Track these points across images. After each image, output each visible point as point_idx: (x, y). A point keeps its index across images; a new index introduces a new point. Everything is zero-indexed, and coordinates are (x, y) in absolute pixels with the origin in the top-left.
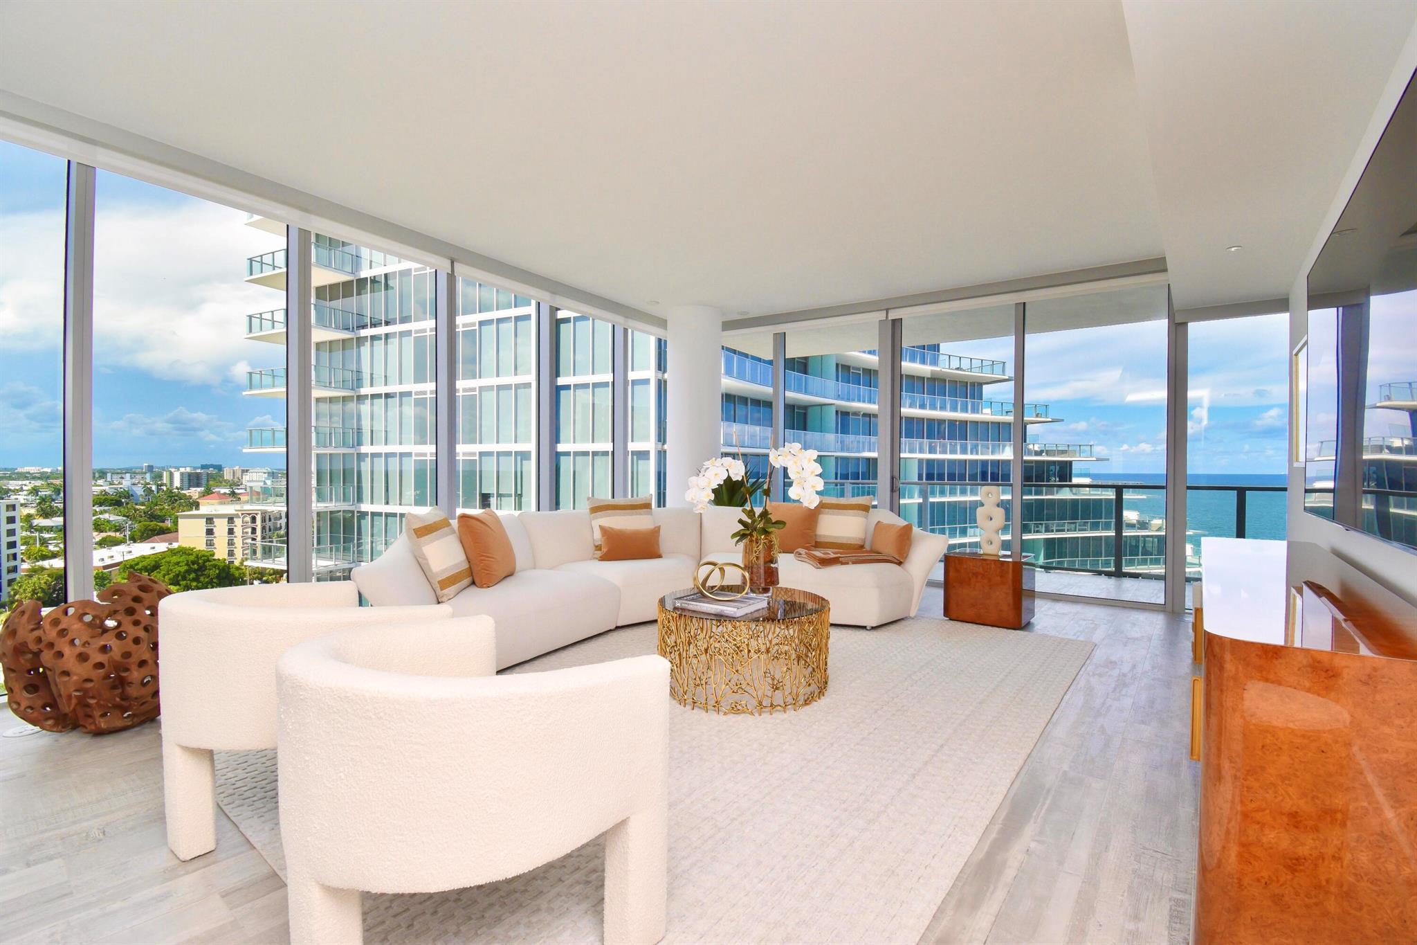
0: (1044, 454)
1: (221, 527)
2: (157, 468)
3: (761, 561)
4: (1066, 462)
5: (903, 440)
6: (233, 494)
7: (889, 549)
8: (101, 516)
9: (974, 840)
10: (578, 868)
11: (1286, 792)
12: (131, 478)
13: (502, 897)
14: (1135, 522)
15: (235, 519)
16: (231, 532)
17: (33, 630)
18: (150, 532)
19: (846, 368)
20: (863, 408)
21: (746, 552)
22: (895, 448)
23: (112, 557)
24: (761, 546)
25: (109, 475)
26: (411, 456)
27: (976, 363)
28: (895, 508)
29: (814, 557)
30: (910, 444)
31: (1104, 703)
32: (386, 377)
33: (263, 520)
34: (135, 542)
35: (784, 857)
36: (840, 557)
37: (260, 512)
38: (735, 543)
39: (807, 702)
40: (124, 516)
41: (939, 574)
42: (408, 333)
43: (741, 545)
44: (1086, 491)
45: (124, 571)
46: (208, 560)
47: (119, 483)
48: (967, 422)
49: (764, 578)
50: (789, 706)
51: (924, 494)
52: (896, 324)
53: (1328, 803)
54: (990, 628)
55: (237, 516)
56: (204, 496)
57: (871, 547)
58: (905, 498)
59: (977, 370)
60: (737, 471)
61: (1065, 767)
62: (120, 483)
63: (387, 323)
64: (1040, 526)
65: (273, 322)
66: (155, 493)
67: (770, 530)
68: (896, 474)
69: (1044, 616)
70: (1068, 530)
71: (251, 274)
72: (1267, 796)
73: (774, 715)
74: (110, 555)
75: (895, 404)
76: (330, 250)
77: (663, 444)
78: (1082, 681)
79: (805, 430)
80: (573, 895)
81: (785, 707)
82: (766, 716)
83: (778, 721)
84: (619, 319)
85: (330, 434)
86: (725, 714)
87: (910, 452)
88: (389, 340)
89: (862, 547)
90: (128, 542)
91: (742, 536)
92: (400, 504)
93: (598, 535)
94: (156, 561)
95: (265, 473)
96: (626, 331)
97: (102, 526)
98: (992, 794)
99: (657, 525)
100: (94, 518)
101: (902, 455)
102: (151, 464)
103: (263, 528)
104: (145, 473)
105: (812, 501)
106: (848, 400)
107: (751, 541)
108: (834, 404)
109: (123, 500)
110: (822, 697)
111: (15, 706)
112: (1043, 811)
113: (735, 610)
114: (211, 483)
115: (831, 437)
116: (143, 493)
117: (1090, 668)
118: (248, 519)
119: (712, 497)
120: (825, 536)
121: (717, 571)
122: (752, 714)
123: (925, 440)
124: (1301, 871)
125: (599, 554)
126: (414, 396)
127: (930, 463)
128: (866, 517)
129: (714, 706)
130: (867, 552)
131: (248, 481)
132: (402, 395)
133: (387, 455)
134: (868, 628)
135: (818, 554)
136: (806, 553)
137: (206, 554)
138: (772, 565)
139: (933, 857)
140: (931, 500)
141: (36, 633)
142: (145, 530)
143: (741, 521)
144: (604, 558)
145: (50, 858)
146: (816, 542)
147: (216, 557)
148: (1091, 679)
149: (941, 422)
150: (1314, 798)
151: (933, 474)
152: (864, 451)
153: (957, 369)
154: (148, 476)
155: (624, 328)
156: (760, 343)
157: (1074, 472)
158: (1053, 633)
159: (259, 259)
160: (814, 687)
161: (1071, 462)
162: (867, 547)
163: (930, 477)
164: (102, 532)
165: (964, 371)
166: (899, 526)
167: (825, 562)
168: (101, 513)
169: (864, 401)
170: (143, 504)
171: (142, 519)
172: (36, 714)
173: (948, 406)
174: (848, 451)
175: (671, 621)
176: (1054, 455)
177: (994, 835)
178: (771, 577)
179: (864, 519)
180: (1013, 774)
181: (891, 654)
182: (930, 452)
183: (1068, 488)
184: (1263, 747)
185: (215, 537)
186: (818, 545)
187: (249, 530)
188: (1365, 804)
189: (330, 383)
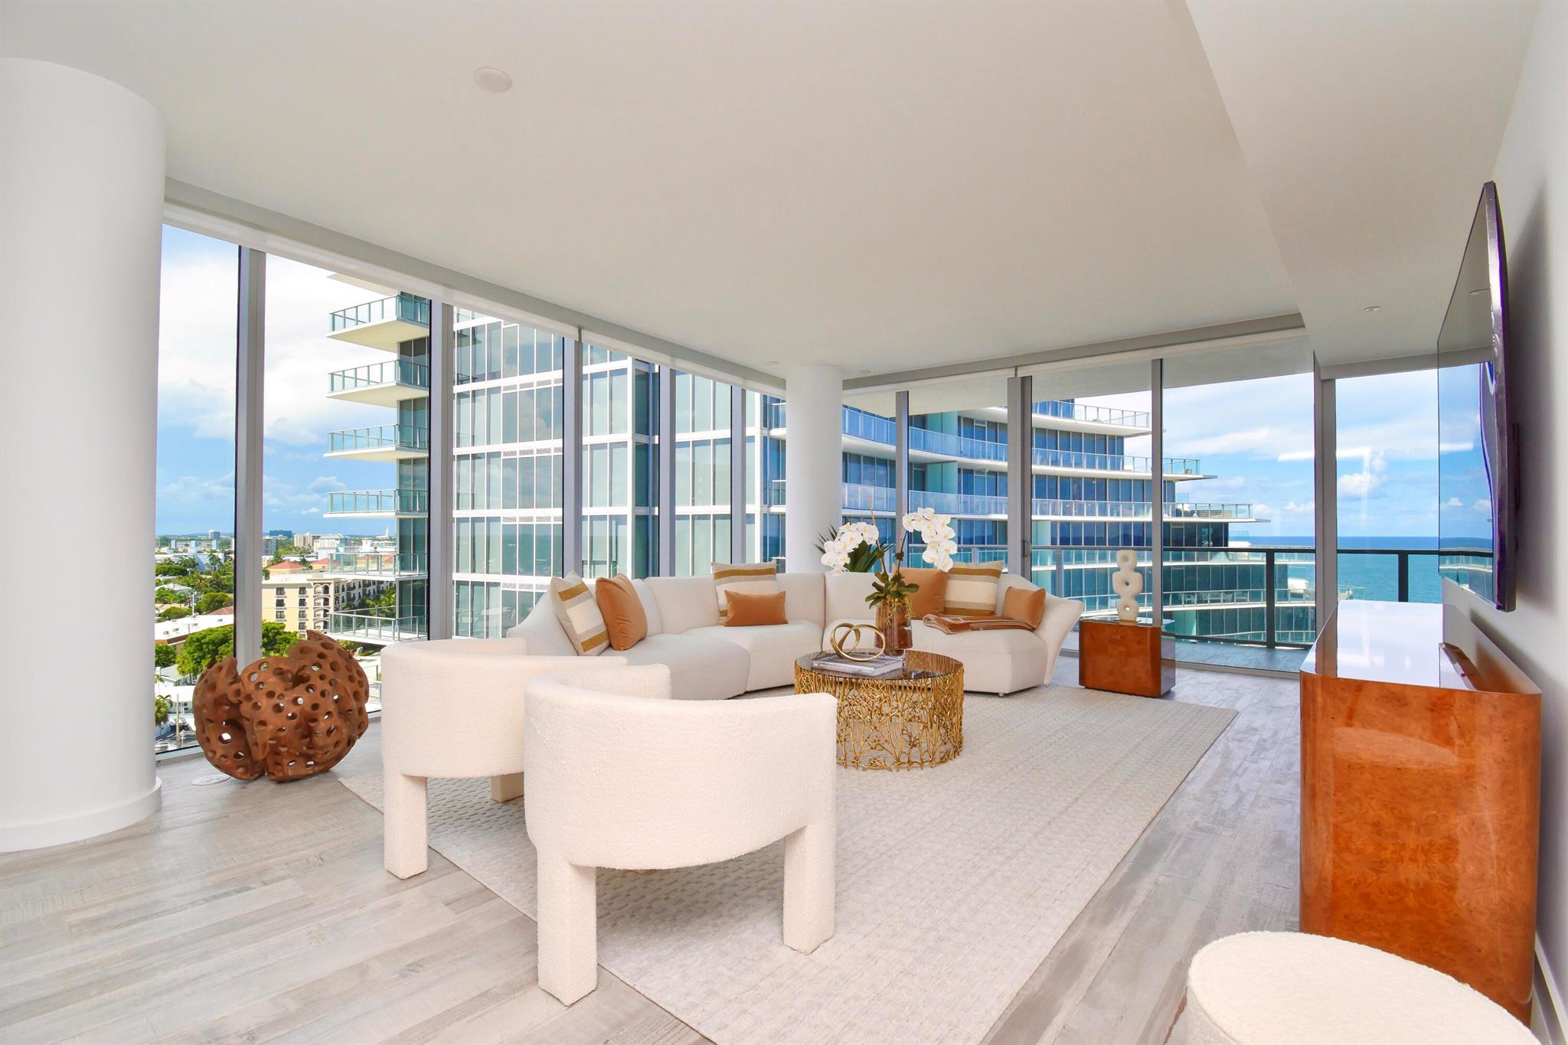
0: (1195, 515)
1: (292, 598)
2: (224, 534)
3: (895, 624)
4: (1221, 523)
5: (1034, 499)
6: (304, 562)
7: (1020, 614)
8: (165, 586)
9: (1106, 873)
10: (749, 887)
11: (1370, 805)
12: (196, 546)
13: (687, 905)
14: (1302, 591)
15: (307, 589)
16: (302, 603)
17: (231, 683)
18: (217, 604)
19: (969, 421)
20: (988, 465)
21: (880, 615)
22: (1026, 510)
23: (177, 630)
24: (895, 609)
25: (173, 542)
26: (499, 521)
27: (1116, 414)
28: (1026, 573)
29: (945, 623)
30: (1041, 505)
31: (1240, 766)
32: (473, 437)
33: (337, 591)
34: (201, 613)
35: (932, 882)
36: (970, 623)
37: (332, 582)
38: (869, 605)
39: (943, 761)
40: (189, 585)
41: (1073, 642)
42: (497, 390)
43: (875, 609)
44: (1245, 556)
45: (190, 645)
46: (279, 633)
47: (184, 550)
48: (1106, 479)
49: (898, 640)
50: (927, 763)
51: (1057, 561)
52: (1026, 383)
53: (1404, 812)
54: (1128, 696)
55: (309, 586)
56: (273, 564)
57: (1003, 614)
58: (1037, 565)
59: (1117, 422)
60: (871, 535)
61: (1197, 818)
62: (186, 551)
63: (474, 379)
64: (1192, 596)
65: (356, 379)
66: (223, 561)
67: (904, 593)
68: (1027, 538)
69: (1187, 686)
70: (1224, 601)
71: (334, 329)
72: (1354, 808)
73: (911, 771)
74: (175, 628)
75: (1026, 462)
76: (415, 302)
77: (769, 506)
78: (1219, 746)
79: (924, 490)
80: (749, 905)
81: (922, 764)
82: (903, 772)
83: (915, 776)
84: (737, 380)
85: (415, 498)
86: (864, 770)
87: (1042, 513)
88: (476, 398)
89: (993, 613)
90: (194, 614)
91: (875, 599)
92: (488, 572)
93: (723, 600)
94: (224, 634)
95: (337, 540)
96: (744, 392)
97: (166, 597)
98: (1124, 838)
99: (783, 590)
100: (157, 588)
101: (1034, 517)
102: (217, 531)
103: (337, 599)
104: (211, 540)
105: (945, 564)
106: (972, 456)
107: (885, 604)
108: (955, 461)
109: (188, 570)
110: (957, 757)
111: (210, 755)
112: (1173, 853)
113: (873, 669)
114: (280, 550)
115: (952, 498)
116: (208, 562)
117: (1230, 733)
118: (320, 589)
119: (848, 561)
120: (953, 602)
121: (853, 632)
122: (890, 770)
123: (1059, 500)
124: (1385, 872)
125: (724, 619)
126: (503, 457)
127: (1065, 525)
128: (996, 583)
129: (853, 762)
130: (998, 618)
131: (319, 549)
132: (491, 455)
133: (475, 520)
134: (1001, 695)
135: (948, 620)
136: (936, 618)
137: (277, 626)
138: (906, 628)
139: (1068, 885)
140: (1066, 567)
141: (235, 686)
142: (212, 601)
143: (875, 585)
144: (731, 623)
145: (282, 879)
146: (945, 608)
147: (286, 630)
148: (1230, 744)
149: (1077, 480)
150: (1392, 809)
151: (1067, 537)
152: (989, 513)
153: (1095, 421)
154: (214, 543)
155: (743, 389)
156: (882, 402)
157: (1230, 535)
158: (1194, 701)
159: (342, 314)
160: (949, 746)
161: (1226, 525)
162: (999, 613)
163: (1065, 541)
164: (166, 603)
165: (1102, 423)
166: (1031, 592)
167: (955, 628)
168: (166, 582)
169: (989, 458)
170: (209, 573)
171: (209, 589)
172: (229, 763)
173: (1085, 462)
174: (972, 512)
175: (810, 680)
176: (1207, 516)
177: (1124, 870)
178: (905, 639)
179: (996, 585)
180: (1145, 824)
181: (1025, 720)
182: (1064, 514)
183: (1223, 553)
184: (1349, 766)
185: (285, 609)
186: (947, 611)
187: (322, 601)
188: (1434, 812)
189: (415, 443)
